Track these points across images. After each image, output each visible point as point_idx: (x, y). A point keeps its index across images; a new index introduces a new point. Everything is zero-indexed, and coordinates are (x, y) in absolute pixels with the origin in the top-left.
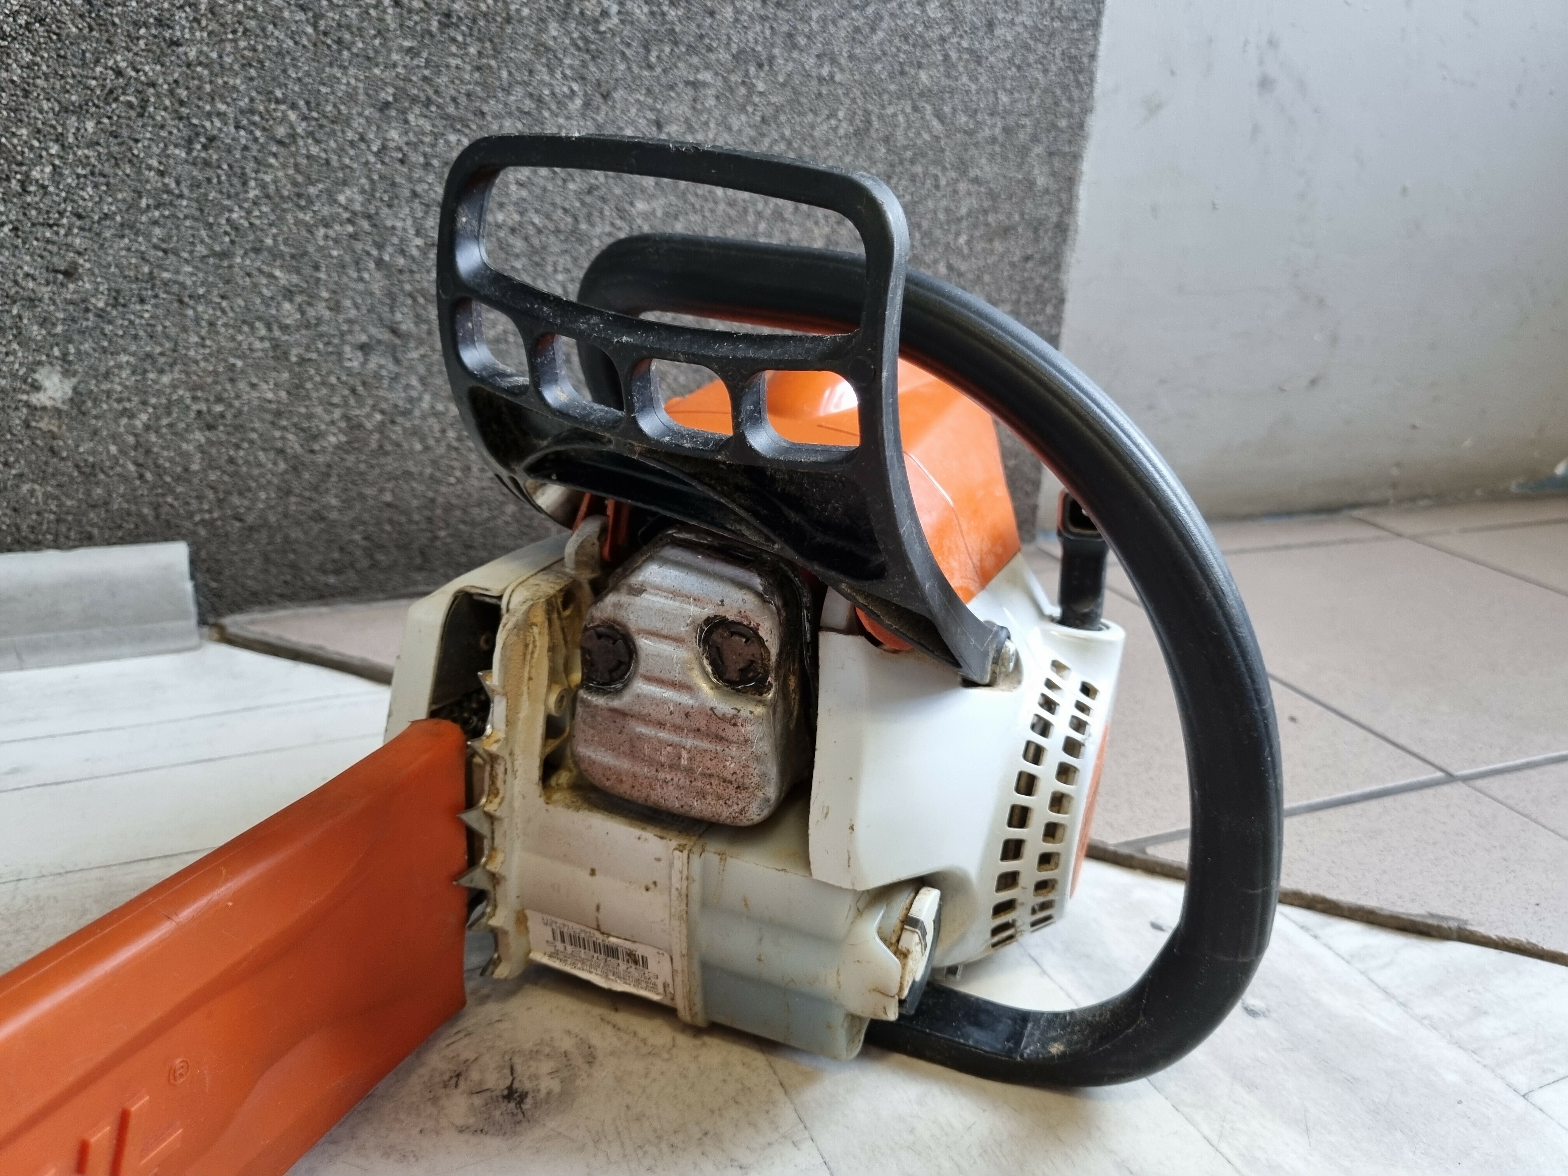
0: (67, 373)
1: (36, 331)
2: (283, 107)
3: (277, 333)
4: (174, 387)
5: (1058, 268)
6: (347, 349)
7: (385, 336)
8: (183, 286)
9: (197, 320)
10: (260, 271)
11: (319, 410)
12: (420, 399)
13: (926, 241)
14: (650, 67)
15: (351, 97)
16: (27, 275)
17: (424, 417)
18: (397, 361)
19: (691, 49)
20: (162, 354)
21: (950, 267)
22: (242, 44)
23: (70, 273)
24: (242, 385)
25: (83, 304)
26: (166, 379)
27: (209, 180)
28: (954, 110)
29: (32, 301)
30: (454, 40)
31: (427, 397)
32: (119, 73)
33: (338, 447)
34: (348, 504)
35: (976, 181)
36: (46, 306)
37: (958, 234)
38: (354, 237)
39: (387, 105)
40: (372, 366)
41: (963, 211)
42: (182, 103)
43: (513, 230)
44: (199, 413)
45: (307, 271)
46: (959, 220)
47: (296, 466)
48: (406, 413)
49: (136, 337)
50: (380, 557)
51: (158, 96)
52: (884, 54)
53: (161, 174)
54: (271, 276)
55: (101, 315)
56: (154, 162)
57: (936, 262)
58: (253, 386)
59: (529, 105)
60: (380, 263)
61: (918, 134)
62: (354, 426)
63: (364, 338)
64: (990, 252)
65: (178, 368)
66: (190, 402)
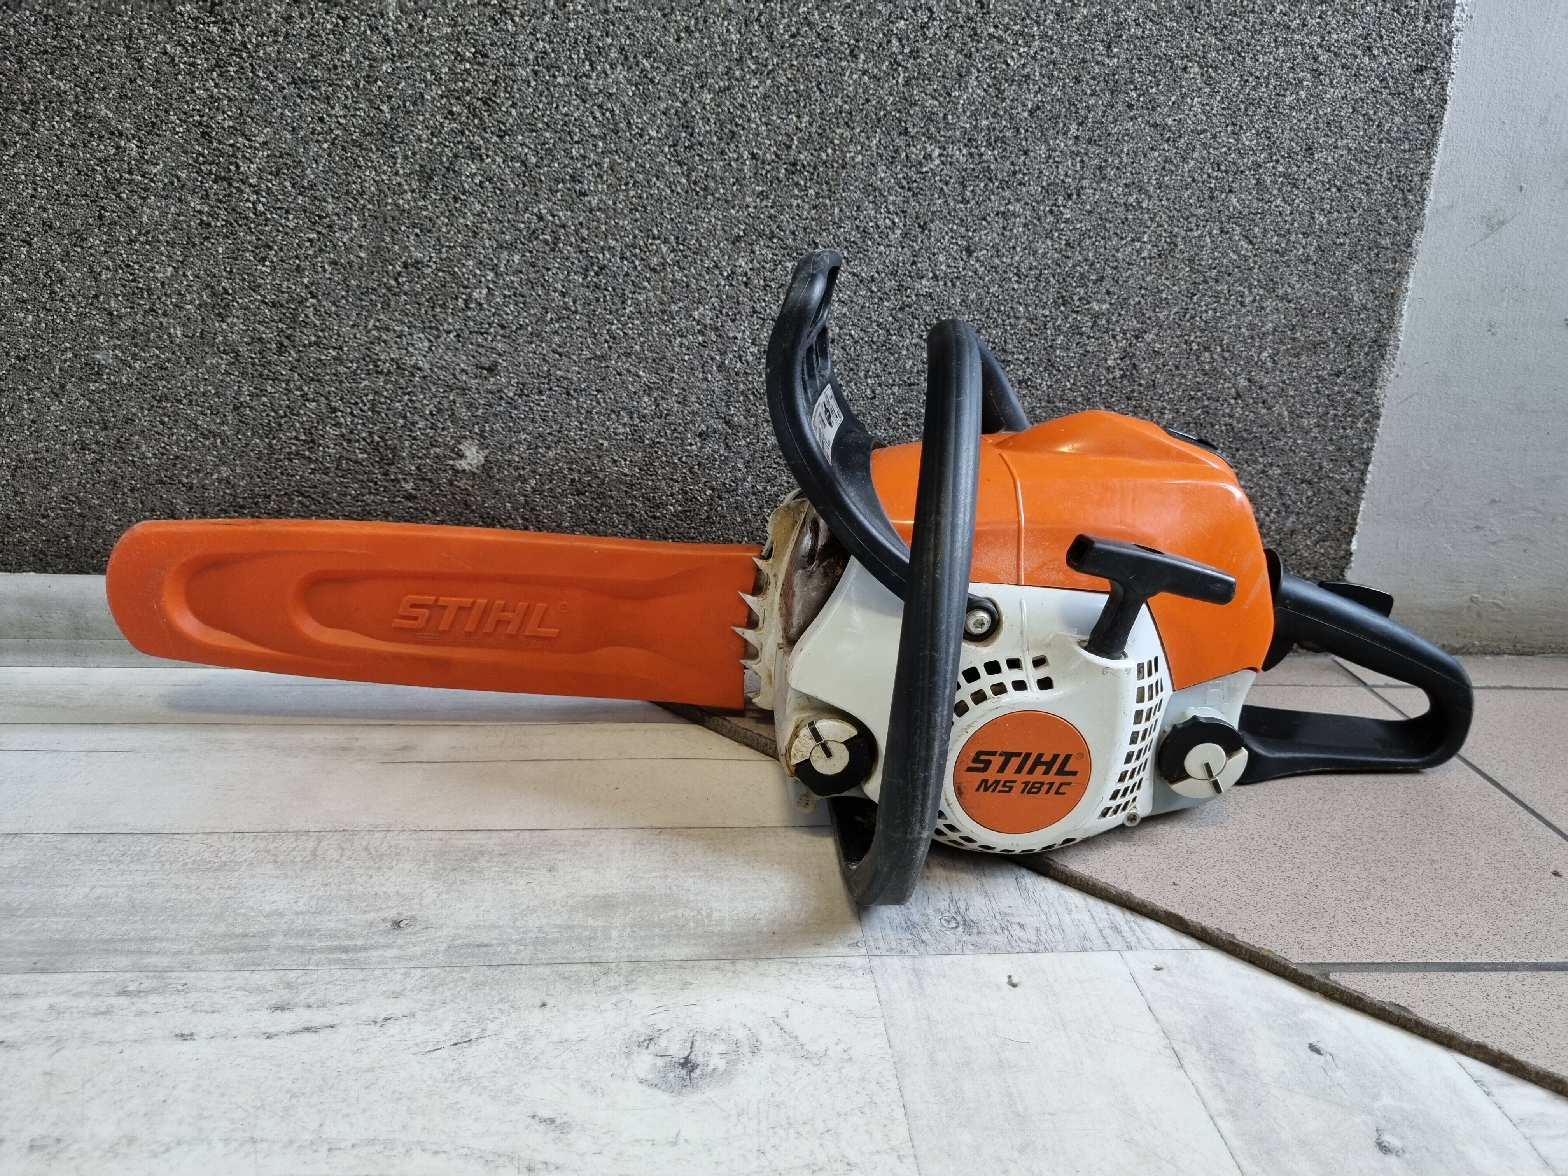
0: (482, 446)
1: (464, 413)
2: (658, 242)
3: (636, 421)
4: (556, 460)
5: (1373, 383)
6: (689, 435)
7: (721, 426)
8: (570, 381)
9: (579, 408)
10: (629, 371)
12: (744, 480)
13: (1227, 355)
14: (966, 201)
15: (711, 233)
16: (463, 370)
18: (728, 447)
19: (1005, 184)
20: (550, 434)
21: (1250, 380)
22: (632, 193)
23: (492, 369)
24: (606, 461)
25: (498, 393)
26: (551, 454)
27: (598, 300)
28: (1265, 230)
29: (464, 390)
30: (797, 184)
32: (541, 218)
35: (1284, 298)
36: (473, 394)
37: (1262, 349)
38: (703, 345)
39: (738, 238)
40: (708, 450)
41: (1269, 326)
42: (583, 240)
44: (573, 480)
45: (664, 372)
46: (1265, 335)
48: (731, 491)
49: (533, 420)
51: (567, 235)
52: (1194, 180)
53: (563, 295)
54: (636, 375)
55: (510, 402)
56: (559, 286)
57: (1235, 375)
58: (614, 462)
59: (855, 236)
60: (721, 367)
61: (1225, 255)
63: (703, 427)
64: (1298, 367)
65: (561, 445)
66: (567, 472)
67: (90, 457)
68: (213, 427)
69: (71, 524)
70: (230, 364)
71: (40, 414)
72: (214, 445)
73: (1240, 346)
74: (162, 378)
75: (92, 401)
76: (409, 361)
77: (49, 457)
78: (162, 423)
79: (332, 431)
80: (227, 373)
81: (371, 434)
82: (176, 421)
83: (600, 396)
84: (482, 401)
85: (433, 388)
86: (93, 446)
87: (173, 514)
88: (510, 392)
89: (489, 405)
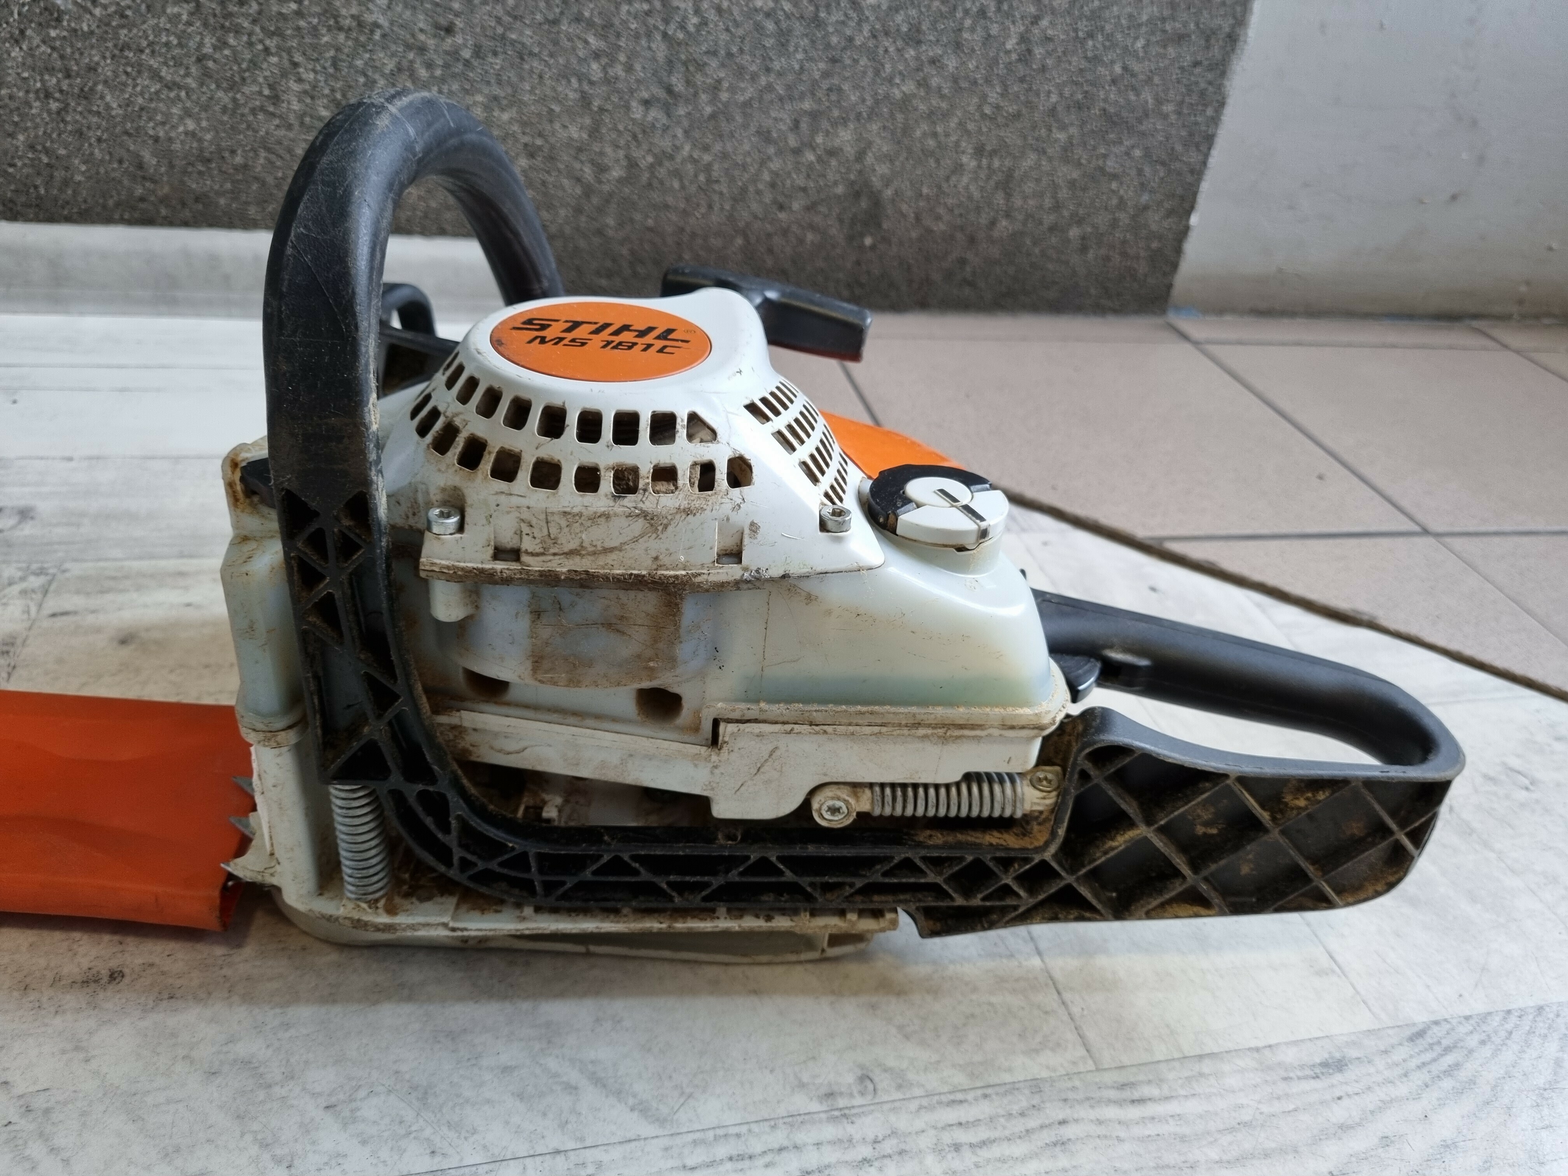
1: (423, 73)
3: (586, 87)
5: (1223, 74)
6: (634, 104)
7: (661, 94)
8: (523, 44)
9: (531, 71)
10: (578, 37)
11: (609, 150)
16: (421, 30)
17: (684, 161)
18: (669, 115)
20: (505, 97)
21: (1125, 68)
23: (449, 30)
24: (557, 126)
25: (454, 54)
26: (505, 116)
29: (422, 49)
31: (687, 148)
33: (620, 181)
34: (621, 225)
36: (432, 55)
37: (1136, 38)
38: (648, 13)
40: (650, 118)
41: (1145, 18)
43: (768, 15)
44: (526, 144)
45: (612, 38)
46: (1140, 25)
47: (588, 191)
48: (671, 158)
49: (488, 83)
50: (641, 270)
54: (586, 42)
55: (467, 63)
57: (1113, 62)
58: (565, 127)
60: (665, 35)
62: (632, 164)
63: (646, 95)
64: (1163, 56)
65: (515, 109)
66: (520, 136)
67: (54, 106)
68: (178, 79)
69: (39, 174)
70: (191, 14)
72: (178, 98)
73: (1119, 36)
74: (123, 26)
75: (53, 49)
76: (369, 18)
77: (13, 105)
78: (126, 73)
79: (295, 87)
80: (189, 24)
81: (333, 90)
82: (139, 72)
83: (552, 61)
84: (440, 62)
85: (393, 47)
86: (57, 95)
87: (140, 166)
88: (466, 54)
89: (446, 66)
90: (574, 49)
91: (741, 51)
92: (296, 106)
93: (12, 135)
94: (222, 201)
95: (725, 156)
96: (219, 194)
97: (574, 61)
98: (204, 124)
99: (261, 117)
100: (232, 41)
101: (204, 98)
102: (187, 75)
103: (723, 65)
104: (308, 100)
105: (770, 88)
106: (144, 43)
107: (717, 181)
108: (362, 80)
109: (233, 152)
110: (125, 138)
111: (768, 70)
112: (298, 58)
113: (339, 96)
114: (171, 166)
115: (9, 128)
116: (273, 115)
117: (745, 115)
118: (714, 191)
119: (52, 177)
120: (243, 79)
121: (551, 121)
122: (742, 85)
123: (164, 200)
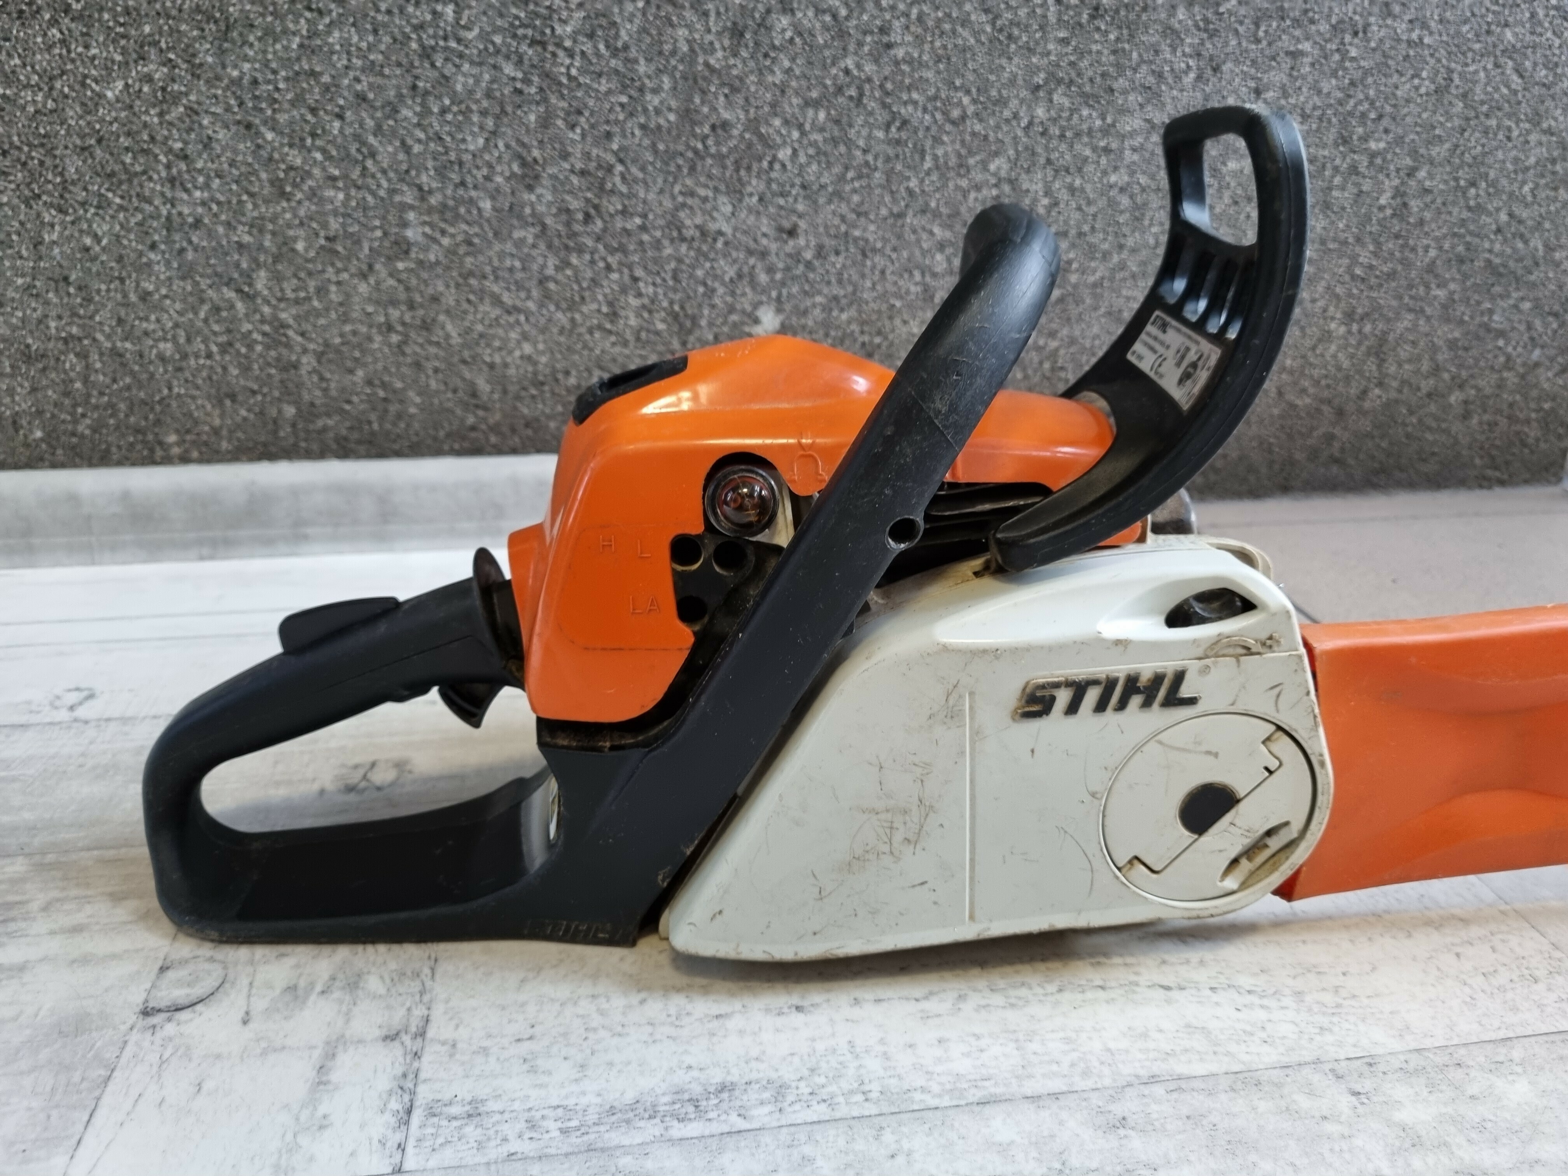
0: (779, 311)
1: (763, 278)
2: (960, 94)
3: (928, 279)
4: (849, 322)
8: (867, 241)
9: (874, 267)
10: (924, 229)
13: (1491, 190)
14: (1258, 41)
15: (1012, 81)
16: (765, 235)
19: (1296, 22)
20: (845, 296)
21: (1511, 215)
22: (938, 44)
23: (792, 233)
24: (898, 322)
25: (796, 257)
26: (844, 316)
27: (897, 156)
28: (1535, 64)
29: (763, 254)
30: (1098, 29)
32: (847, 72)
35: (1549, 132)
36: (773, 258)
37: (1524, 182)
39: (1038, 87)
41: (1532, 160)
42: (887, 94)
43: (1122, 190)
44: (863, 344)
46: (1527, 169)
49: (829, 283)
51: (872, 90)
52: (1473, 15)
53: (865, 152)
54: (931, 233)
55: (809, 265)
56: (861, 143)
57: (1498, 210)
58: (905, 322)
59: (1151, 80)
61: (1497, 89)
64: (1555, 200)
65: (855, 307)
66: (857, 334)
67: (395, 338)
68: (519, 303)
69: (374, 409)
70: (536, 237)
71: (348, 295)
72: (518, 322)
73: (1504, 182)
74: (467, 254)
75: (399, 281)
76: (713, 227)
77: (355, 340)
78: (469, 301)
79: (634, 302)
80: (534, 246)
81: (671, 303)
82: (481, 299)
83: (894, 256)
84: (781, 265)
85: (734, 254)
86: (400, 328)
87: (474, 394)
88: (808, 255)
89: (787, 269)
90: (918, 241)
91: (1093, 228)
92: (633, 322)
93: (351, 371)
94: (552, 425)
95: (1073, 341)
96: (549, 417)
97: (917, 253)
98: (541, 347)
99: (597, 335)
100: (574, 260)
101: (543, 321)
102: (529, 297)
103: (1073, 246)
104: (646, 315)
105: (1122, 266)
106: (488, 269)
107: (1062, 368)
108: (701, 289)
109: (567, 373)
110: (462, 367)
111: (1121, 247)
112: (639, 272)
113: (676, 308)
114: (505, 392)
115: (349, 364)
116: (610, 332)
117: (1095, 296)
118: (1060, 379)
119: (386, 411)
120: (583, 298)
121: (891, 318)
122: (1093, 264)
123: (495, 429)
